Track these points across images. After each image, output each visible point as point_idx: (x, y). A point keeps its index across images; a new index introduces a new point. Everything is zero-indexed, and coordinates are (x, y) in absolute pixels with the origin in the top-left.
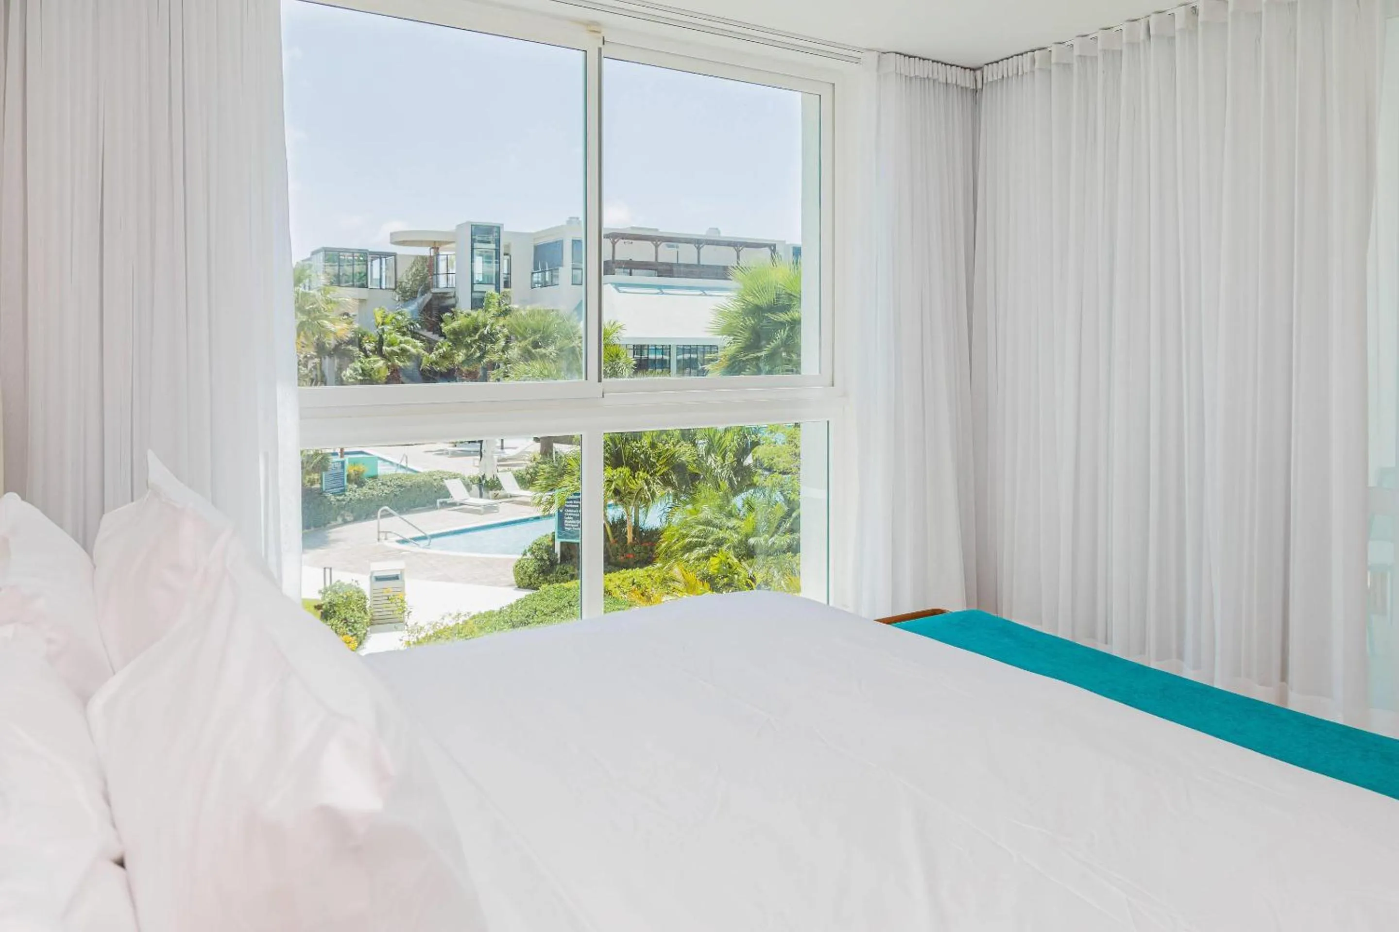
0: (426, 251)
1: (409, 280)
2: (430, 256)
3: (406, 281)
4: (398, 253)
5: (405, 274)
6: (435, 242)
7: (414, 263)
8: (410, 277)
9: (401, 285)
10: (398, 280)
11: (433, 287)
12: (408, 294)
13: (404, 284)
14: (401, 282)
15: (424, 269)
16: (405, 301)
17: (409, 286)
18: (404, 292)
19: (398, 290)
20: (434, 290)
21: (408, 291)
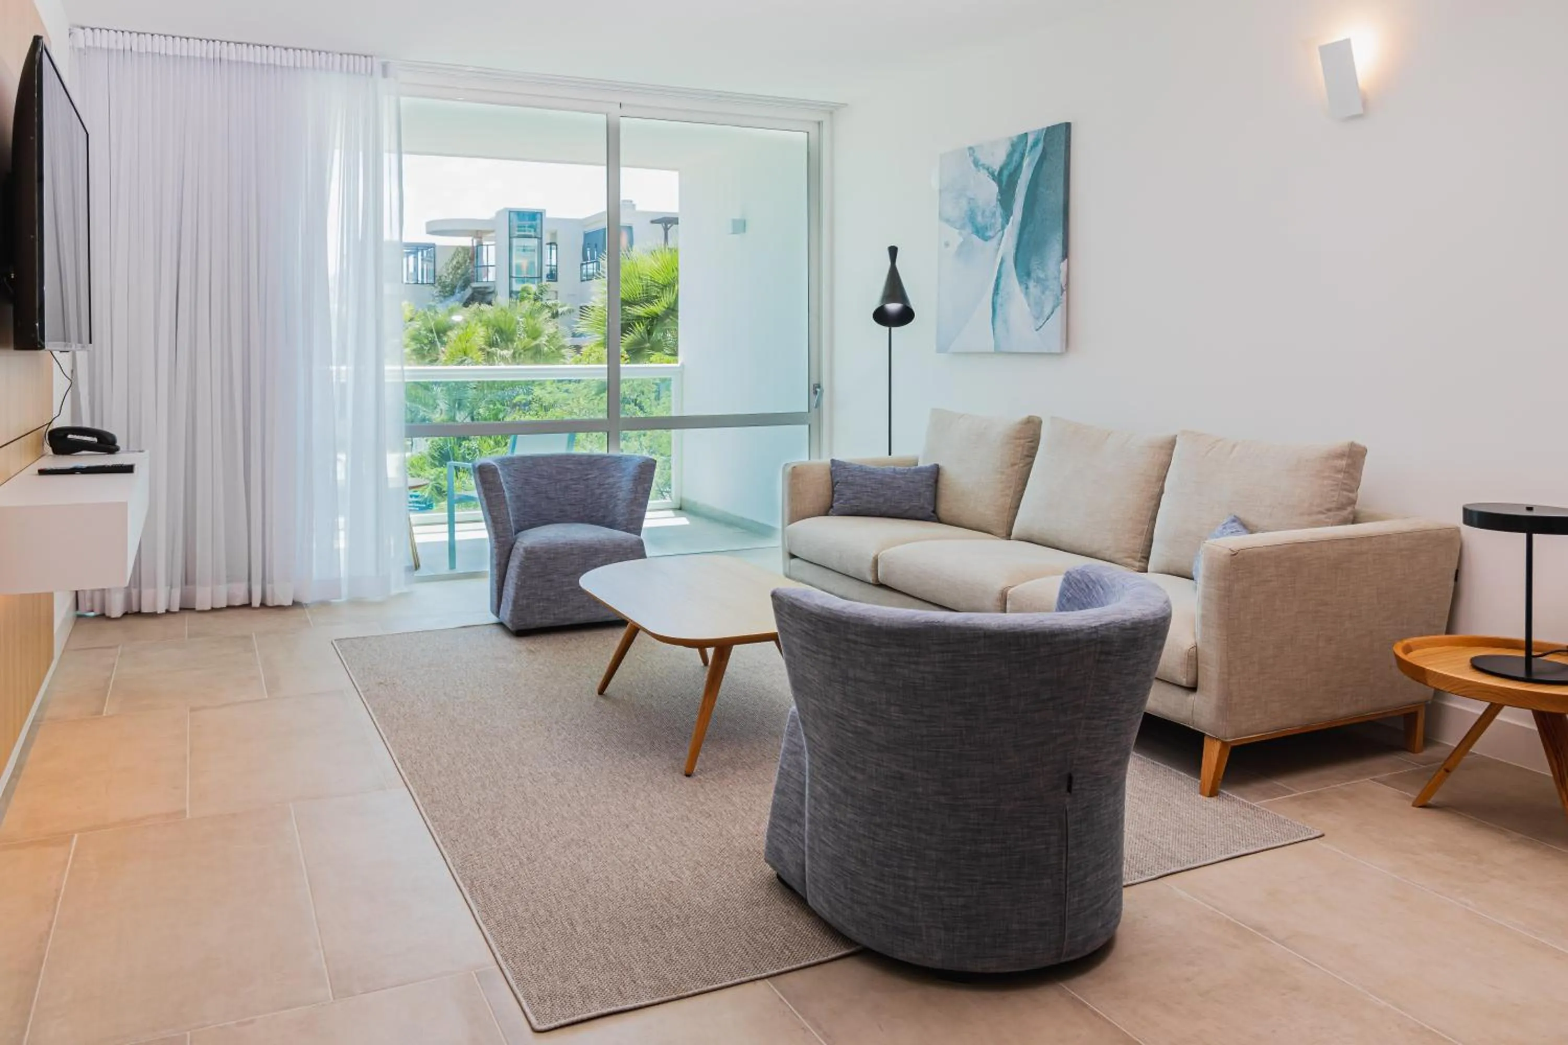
0: (467, 242)
1: (449, 274)
2: (473, 247)
3: (446, 275)
4: (437, 244)
5: (444, 267)
6: (477, 231)
7: (454, 255)
8: (450, 270)
9: (440, 279)
10: (437, 274)
11: (473, 281)
12: (448, 289)
13: (443, 278)
14: (440, 277)
15: (466, 261)
16: (445, 297)
17: (449, 281)
18: (444, 287)
19: (436, 285)
20: (475, 285)
21: (448, 286)
